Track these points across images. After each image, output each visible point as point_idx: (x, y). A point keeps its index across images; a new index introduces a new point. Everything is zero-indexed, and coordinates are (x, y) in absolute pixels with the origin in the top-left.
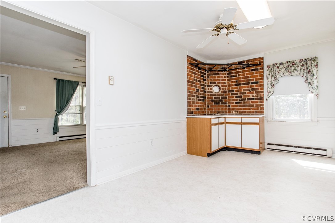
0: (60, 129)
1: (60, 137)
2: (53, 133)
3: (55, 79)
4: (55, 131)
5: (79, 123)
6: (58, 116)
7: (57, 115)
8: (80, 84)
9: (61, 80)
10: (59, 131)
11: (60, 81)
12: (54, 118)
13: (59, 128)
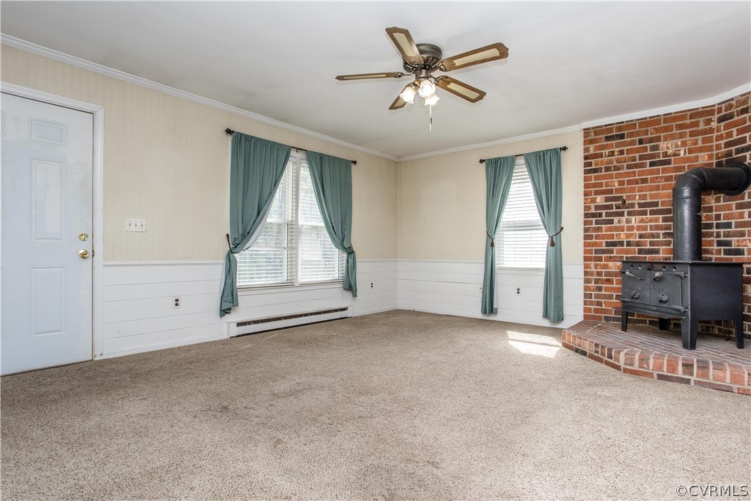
0: (242, 298)
1: (239, 324)
2: (221, 310)
3: (229, 132)
4: (226, 306)
5: (284, 279)
6: (236, 255)
7: (231, 252)
8: (293, 153)
9: (246, 136)
10: (237, 305)
11: (243, 138)
12: (223, 261)
13: (239, 294)
